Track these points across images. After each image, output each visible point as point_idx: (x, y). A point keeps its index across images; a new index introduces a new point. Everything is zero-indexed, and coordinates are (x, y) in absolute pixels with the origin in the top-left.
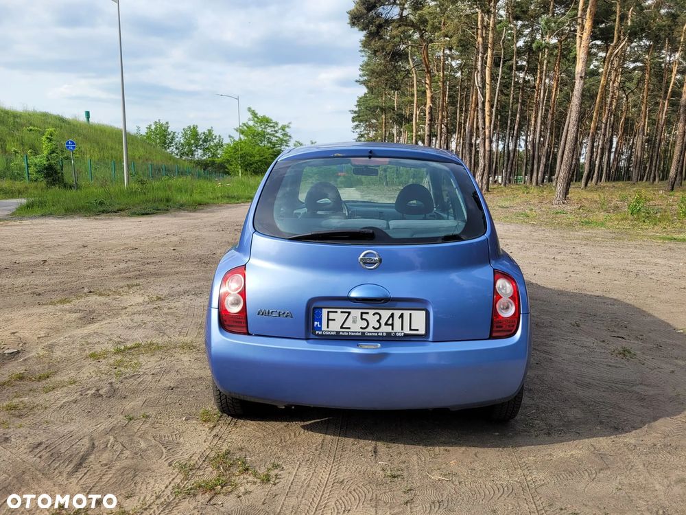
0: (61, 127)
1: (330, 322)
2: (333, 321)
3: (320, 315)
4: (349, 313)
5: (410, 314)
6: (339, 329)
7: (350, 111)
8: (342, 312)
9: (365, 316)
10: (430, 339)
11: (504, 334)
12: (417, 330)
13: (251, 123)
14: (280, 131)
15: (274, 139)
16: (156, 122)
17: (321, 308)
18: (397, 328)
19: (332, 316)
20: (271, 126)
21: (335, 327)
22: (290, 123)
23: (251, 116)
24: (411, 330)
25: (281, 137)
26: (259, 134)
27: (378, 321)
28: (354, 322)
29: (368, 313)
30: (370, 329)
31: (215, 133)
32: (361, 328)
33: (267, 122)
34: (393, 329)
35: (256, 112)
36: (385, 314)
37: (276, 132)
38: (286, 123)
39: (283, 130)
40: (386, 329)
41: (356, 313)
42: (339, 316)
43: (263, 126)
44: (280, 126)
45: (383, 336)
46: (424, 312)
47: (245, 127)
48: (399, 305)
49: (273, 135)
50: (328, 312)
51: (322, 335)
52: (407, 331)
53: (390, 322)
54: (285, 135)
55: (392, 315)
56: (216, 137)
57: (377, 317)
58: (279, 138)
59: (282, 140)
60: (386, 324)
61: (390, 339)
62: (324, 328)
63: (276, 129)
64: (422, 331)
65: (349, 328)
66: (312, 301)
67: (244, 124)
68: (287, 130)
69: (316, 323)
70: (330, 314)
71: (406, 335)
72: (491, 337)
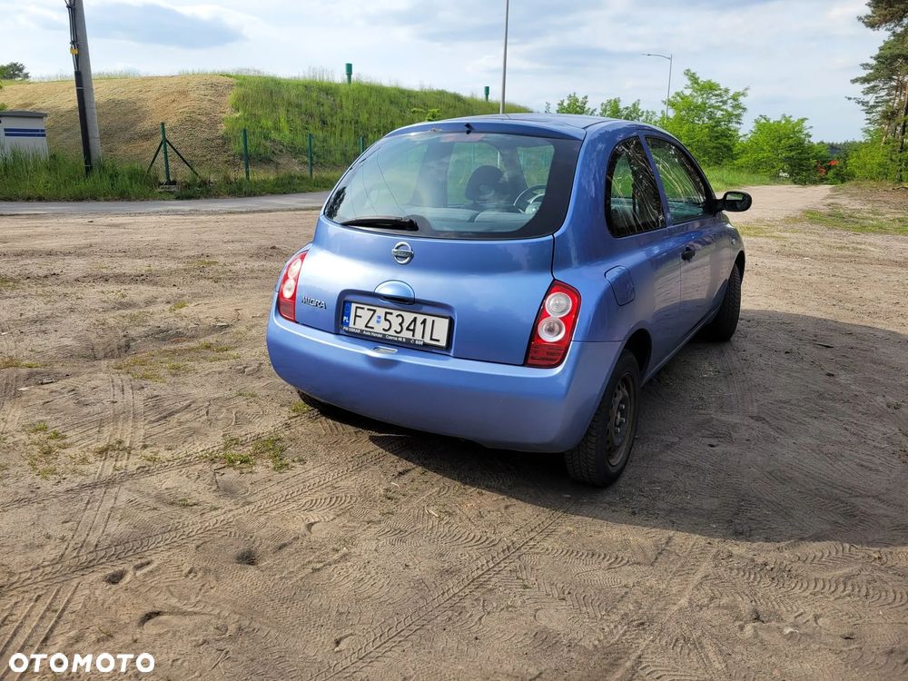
0: (455, 107)
1: (357, 318)
2: (361, 318)
3: (350, 309)
4: (375, 311)
5: (433, 321)
6: (364, 328)
7: (862, 65)
8: (368, 309)
9: (389, 317)
10: (451, 354)
11: (546, 363)
12: (438, 341)
13: (688, 92)
14: (730, 101)
15: (719, 114)
16: (570, 96)
17: (352, 302)
18: (418, 335)
19: (360, 312)
20: (716, 95)
21: (360, 325)
22: (746, 89)
23: (689, 83)
24: (431, 339)
25: (730, 109)
26: (696, 107)
27: (401, 324)
28: (378, 322)
29: (391, 314)
30: (391, 332)
31: (642, 107)
32: (384, 329)
33: (711, 89)
34: (413, 336)
35: (697, 76)
36: (409, 317)
37: (725, 103)
38: (741, 90)
39: (735, 100)
40: (407, 334)
41: (381, 312)
42: (365, 314)
43: (705, 96)
44: (731, 94)
45: (402, 342)
46: (447, 321)
47: (678, 98)
48: (425, 309)
49: (719, 108)
50: (357, 307)
51: (348, 332)
52: (427, 340)
53: (412, 327)
54: (737, 106)
55: (415, 320)
56: (643, 112)
57: (400, 319)
58: (726, 111)
59: (730, 115)
60: (408, 329)
61: (408, 346)
62: (351, 325)
63: (725, 98)
64: (443, 343)
65: (372, 328)
66: (345, 293)
67: (678, 94)
68: (741, 99)
69: (345, 318)
70: (358, 310)
71: (425, 345)
72: (525, 364)
